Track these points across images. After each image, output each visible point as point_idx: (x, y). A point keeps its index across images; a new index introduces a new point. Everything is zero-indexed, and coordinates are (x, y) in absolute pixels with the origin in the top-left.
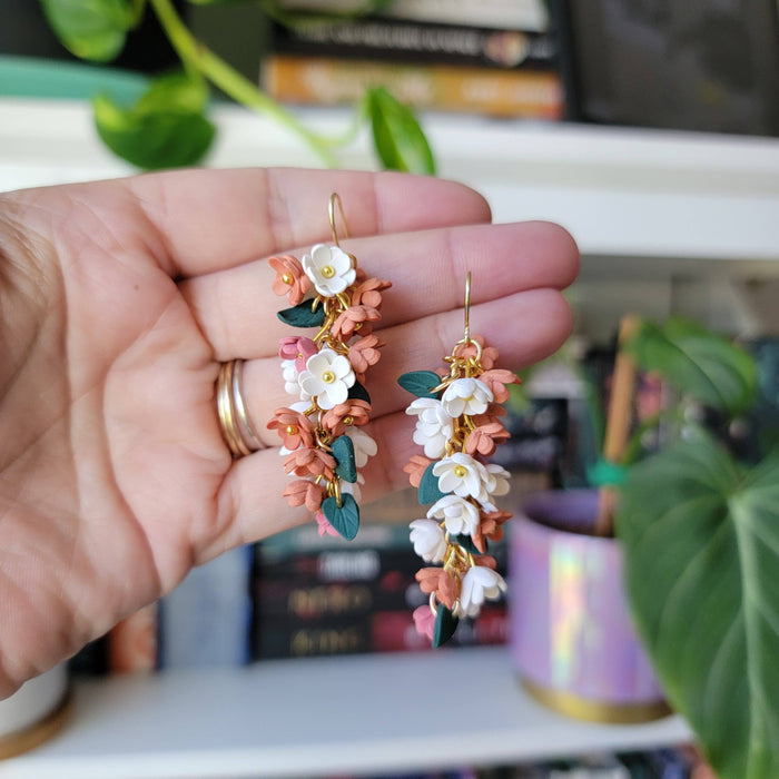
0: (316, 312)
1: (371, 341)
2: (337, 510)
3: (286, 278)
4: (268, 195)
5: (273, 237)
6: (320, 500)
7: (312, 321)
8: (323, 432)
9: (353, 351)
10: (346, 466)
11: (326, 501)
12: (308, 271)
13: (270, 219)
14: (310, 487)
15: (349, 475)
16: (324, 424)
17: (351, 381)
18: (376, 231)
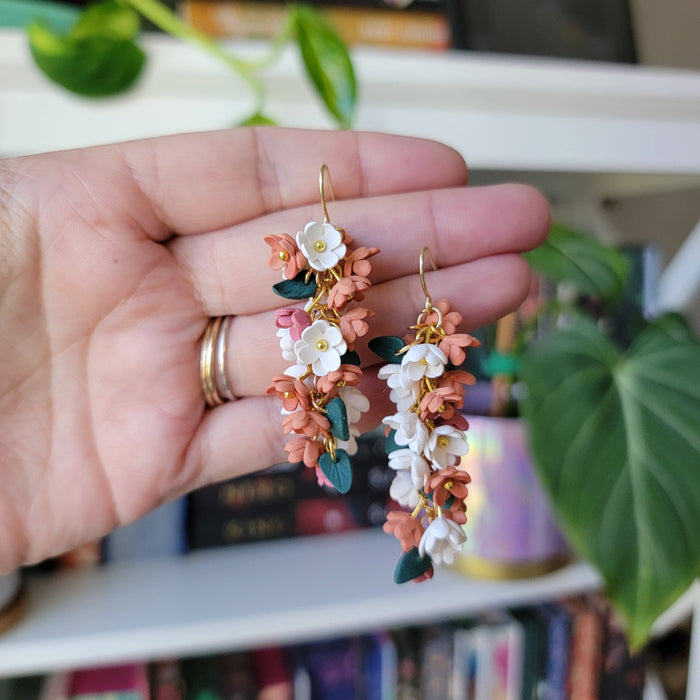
0: (309, 284)
1: (360, 313)
2: (333, 466)
3: (282, 254)
4: (257, 160)
5: (262, 200)
6: (317, 457)
7: (305, 293)
8: (319, 395)
9: (344, 320)
10: (339, 426)
11: (322, 457)
12: (302, 248)
13: (259, 182)
14: (308, 444)
15: (341, 434)
16: (319, 388)
17: (343, 349)
18: (360, 194)
